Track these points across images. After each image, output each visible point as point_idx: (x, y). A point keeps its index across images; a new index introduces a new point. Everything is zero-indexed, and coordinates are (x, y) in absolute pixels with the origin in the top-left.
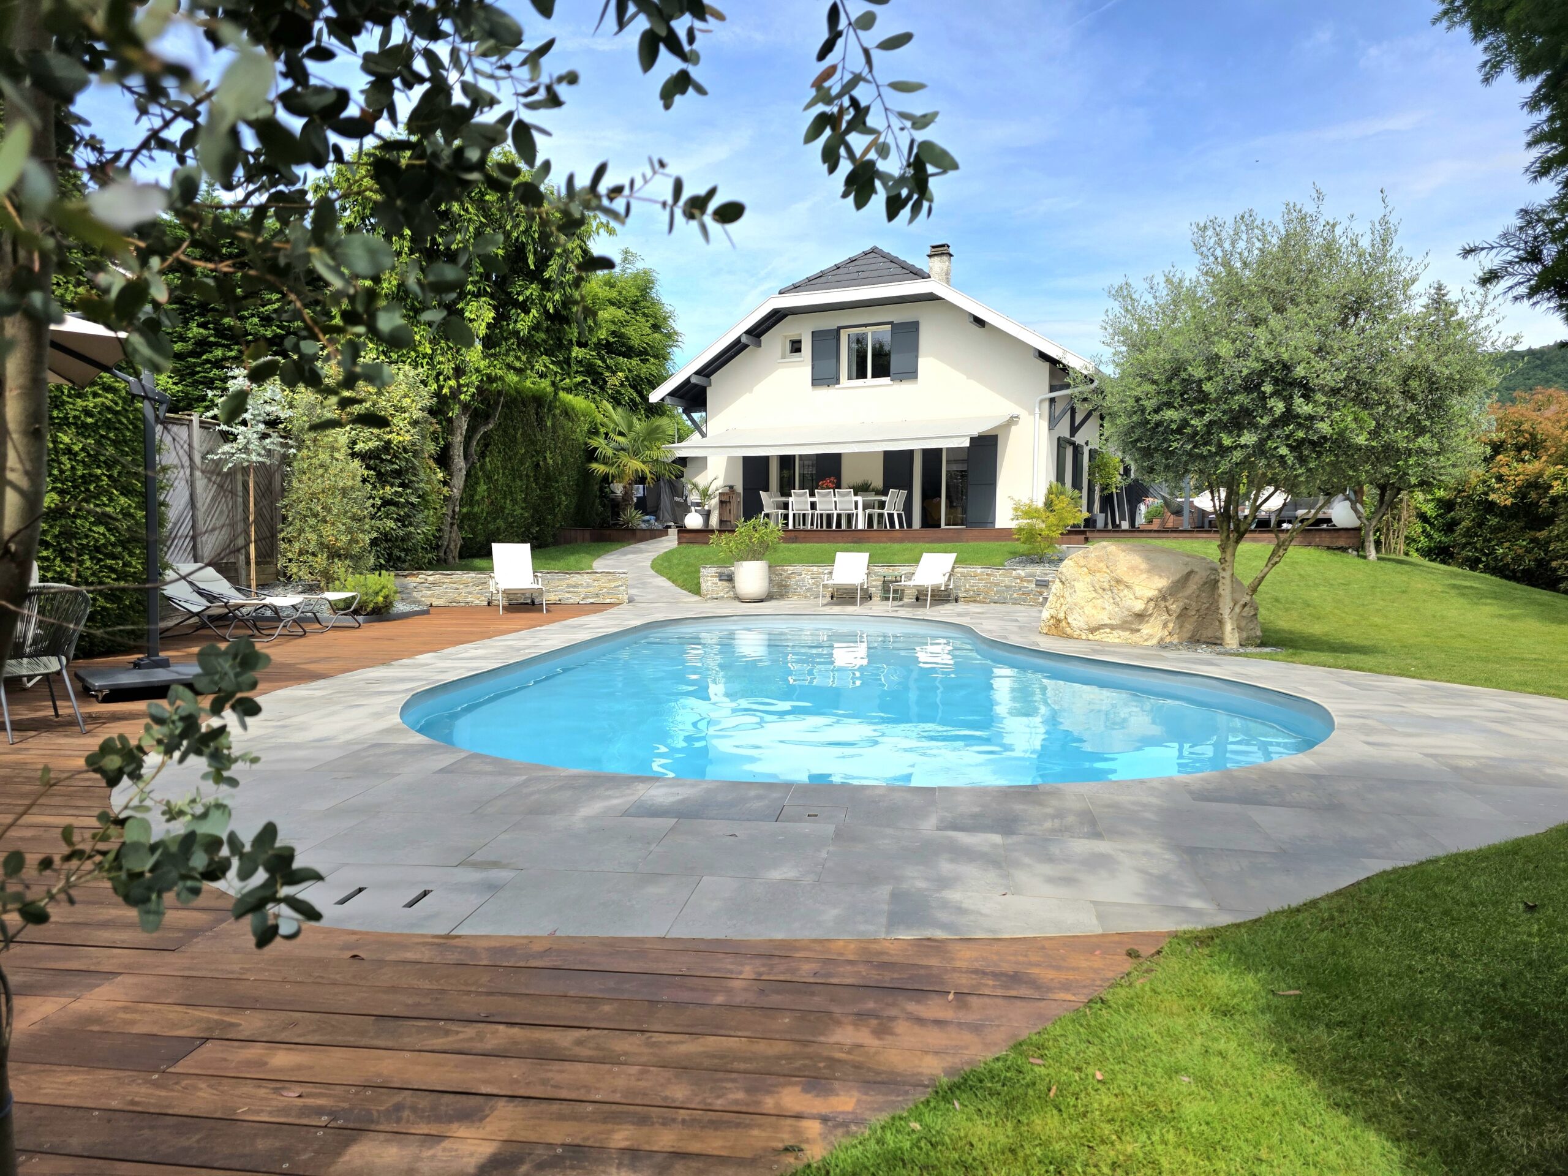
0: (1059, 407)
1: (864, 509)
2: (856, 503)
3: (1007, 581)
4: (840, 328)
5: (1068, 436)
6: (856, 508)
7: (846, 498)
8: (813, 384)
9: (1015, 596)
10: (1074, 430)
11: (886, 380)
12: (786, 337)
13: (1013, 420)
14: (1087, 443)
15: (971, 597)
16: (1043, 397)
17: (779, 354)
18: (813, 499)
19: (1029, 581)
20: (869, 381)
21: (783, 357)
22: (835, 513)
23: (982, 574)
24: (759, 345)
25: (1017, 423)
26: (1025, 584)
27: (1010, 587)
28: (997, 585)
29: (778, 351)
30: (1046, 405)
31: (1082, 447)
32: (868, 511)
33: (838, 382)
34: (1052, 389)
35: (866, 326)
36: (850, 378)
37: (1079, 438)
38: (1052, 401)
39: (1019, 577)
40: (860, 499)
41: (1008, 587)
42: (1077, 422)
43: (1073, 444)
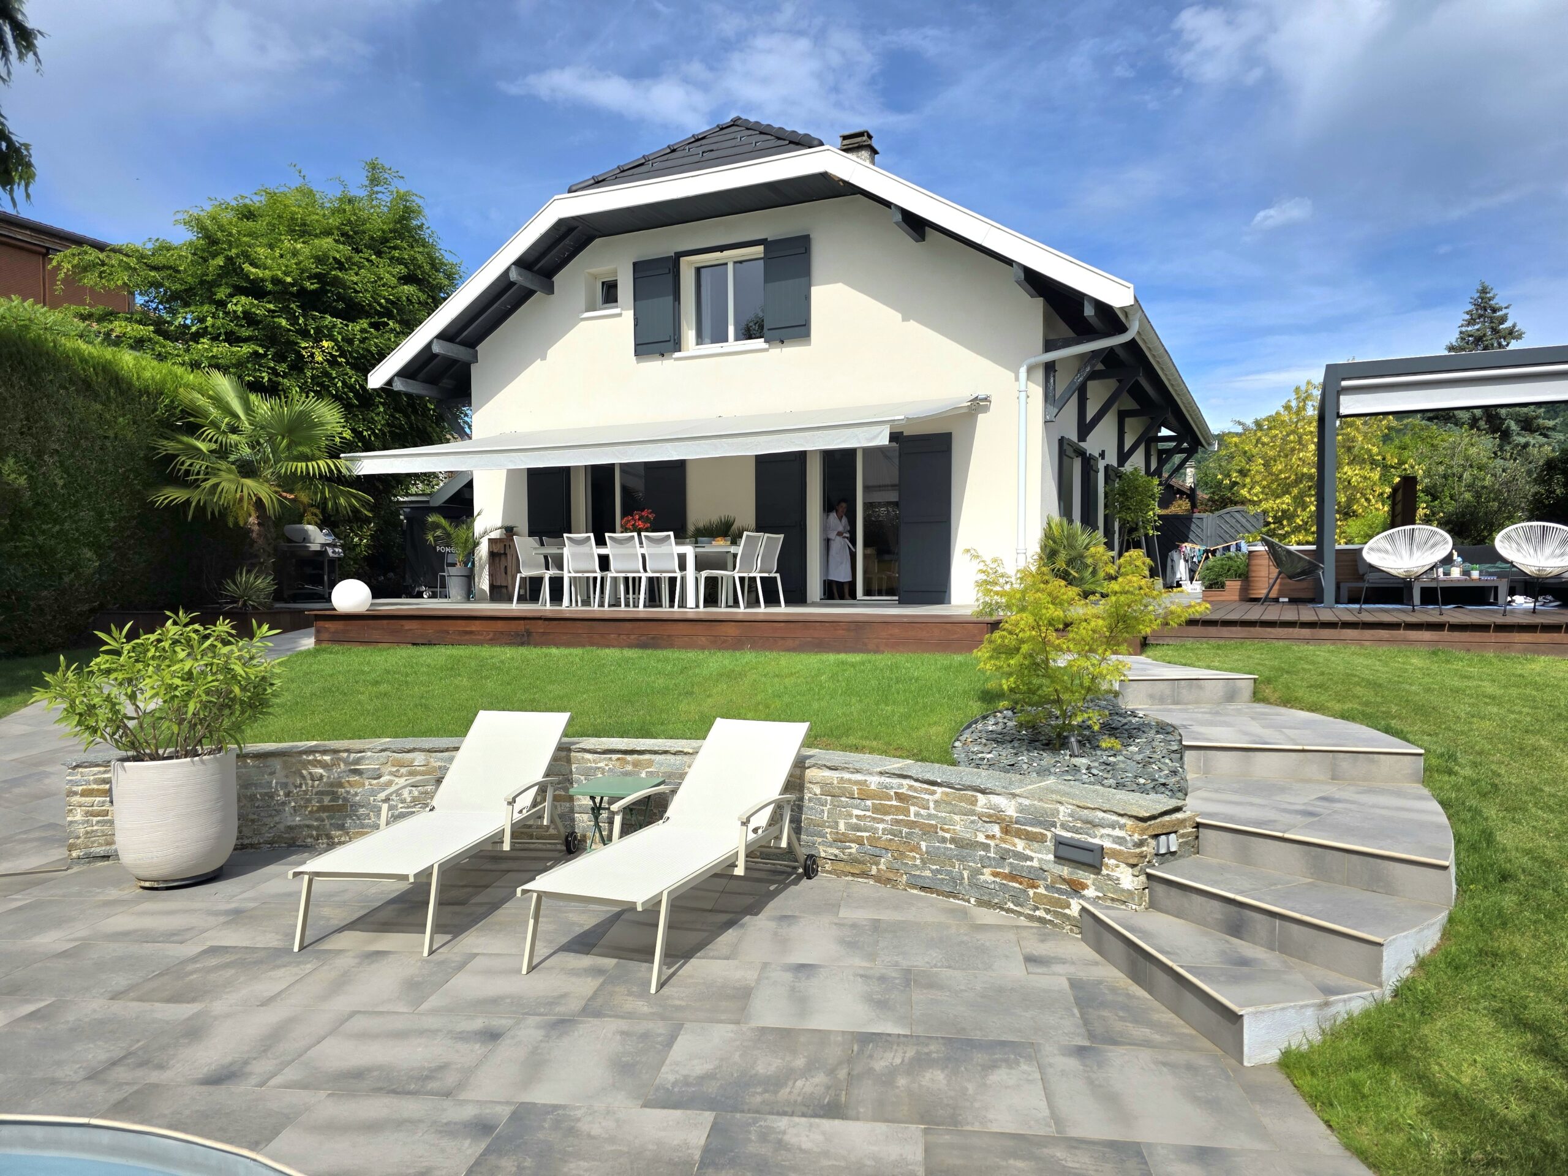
0: (1062, 383)
1: (699, 567)
2: (682, 559)
3: (959, 825)
4: (679, 255)
5: (1074, 438)
6: (682, 567)
7: (663, 549)
8: (637, 353)
9: (987, 876)
10: (1084, 430)
11: (759, 343)
12: (595, 277)
13: (979, 405)
14: (1102, 455)
15: (853, 861)
16: (1033, 360)
17: (582, 304)
18: (603, 551)
19: (1030, 837)
20: (732, 344)
21: (591, 308)
22: (644, 576)
23: (881, 794)
24: (550, 290)
25: (986, 409)
26: (1020, 845)
27: (974, 845)
28: (929, 831)
29: (581, 300)
30: (1040, 375)
31: (1096, 459)
32: (705, 574)
33: (677, 346)
34: (1049, 346)
35: (721, 249)
36: (700, 340)
37: (1091, 446)
38: (1050, 368)
39: (996, 817)
40: (689, 551)
41: (965, 845)
42: (1089, 417)
43: (1081, 453)
